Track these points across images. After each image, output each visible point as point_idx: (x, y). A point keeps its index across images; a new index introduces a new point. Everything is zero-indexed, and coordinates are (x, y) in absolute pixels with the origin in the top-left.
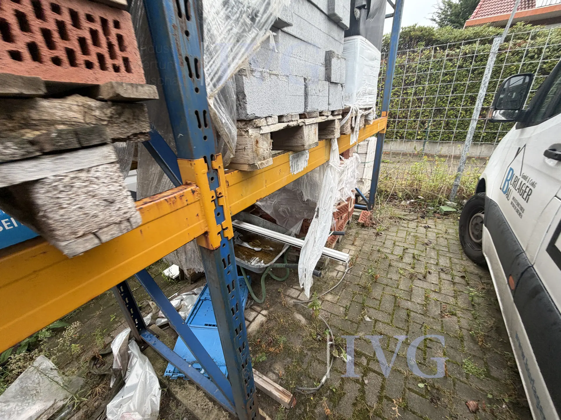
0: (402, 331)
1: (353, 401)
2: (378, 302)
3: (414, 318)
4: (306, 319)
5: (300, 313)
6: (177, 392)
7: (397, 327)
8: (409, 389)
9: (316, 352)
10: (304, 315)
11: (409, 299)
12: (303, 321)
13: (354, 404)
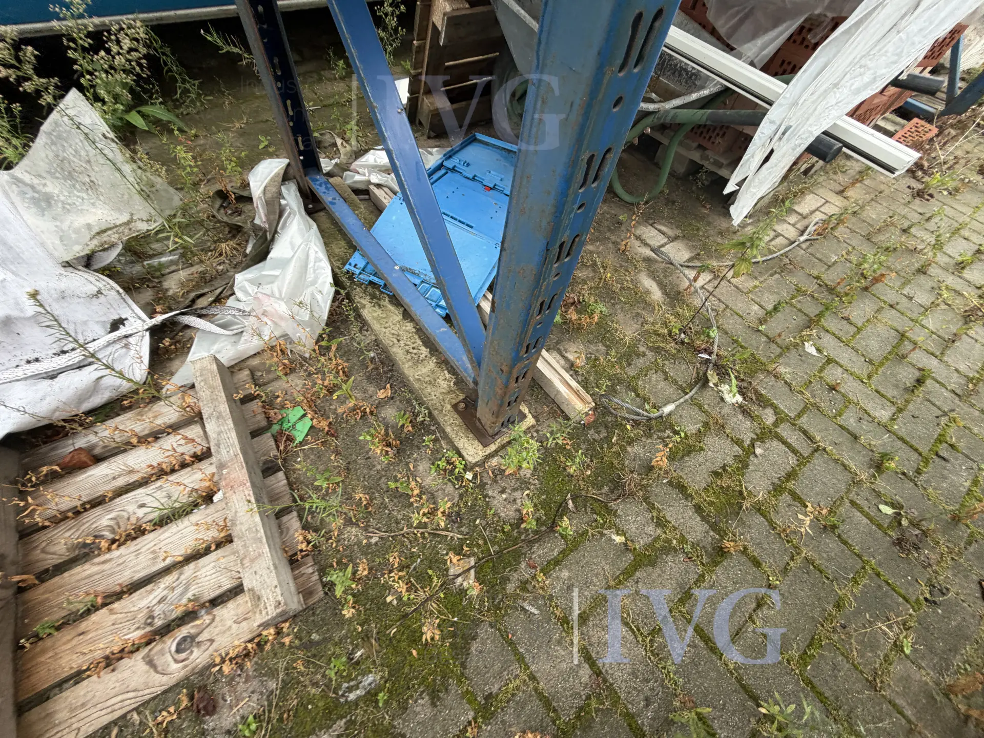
0: (889, 404)
1: (717, 467)
2: (852, 330)
3: (929, 393)
4: (665, 293)
5: (654, 279)
6: (364, 306)
7: (877, 391)
8: (853, 503)
9: (667, 359)
10: (662, 286)
11: (938, 353)
12: (656, 294)
13: (716, 474)
